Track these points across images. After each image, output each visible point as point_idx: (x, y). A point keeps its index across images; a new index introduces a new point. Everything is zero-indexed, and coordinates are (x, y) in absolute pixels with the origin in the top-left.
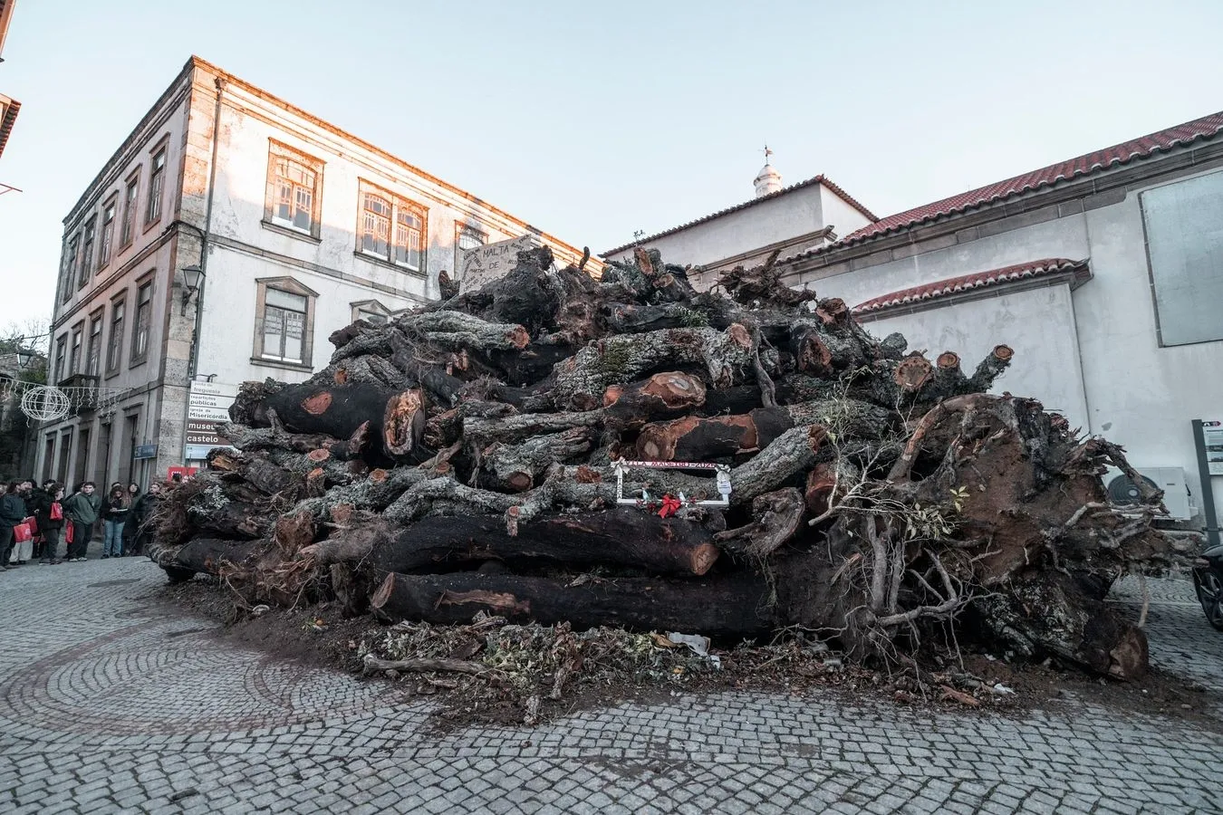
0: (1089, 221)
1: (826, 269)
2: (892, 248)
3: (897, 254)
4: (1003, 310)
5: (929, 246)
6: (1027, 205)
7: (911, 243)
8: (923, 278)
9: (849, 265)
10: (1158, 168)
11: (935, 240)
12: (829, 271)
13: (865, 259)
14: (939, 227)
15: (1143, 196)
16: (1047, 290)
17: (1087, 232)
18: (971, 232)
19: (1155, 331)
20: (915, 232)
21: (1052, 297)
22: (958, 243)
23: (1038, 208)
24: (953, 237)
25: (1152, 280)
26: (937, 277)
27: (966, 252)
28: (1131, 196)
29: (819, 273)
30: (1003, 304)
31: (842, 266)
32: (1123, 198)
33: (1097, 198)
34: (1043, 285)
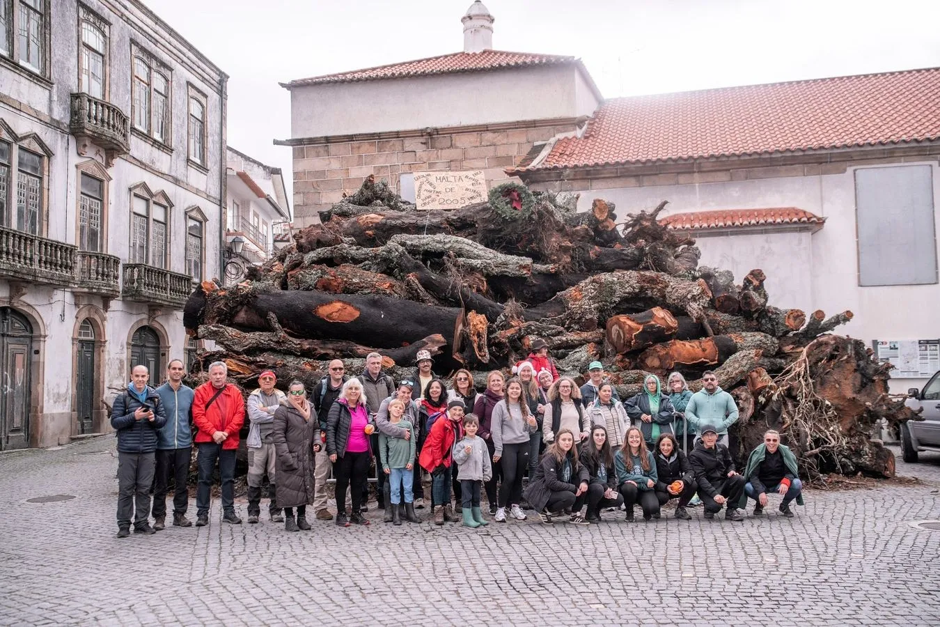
0: (823, 183)
1: (617, 180)
2: (678, 173)
3: (682, 179)
4: (767, 246)
5: (710, 177)
6: (784, 160)
7: (695, 172)
8: (703, 204)
9: (638, 181)
10: (866, 155)
11: (713, 174)
12: (619, 182)
13: (653, 177)
14: (719, 164)
15: (857, 172)
16: (796, 235)
17: (821, 192)
18: (742, 173)
19: (857, 274)
20: (700, 163)
21: (800, 240)
22: (731, 180)
23: (792, 165)
24: (728, 173)
25: (857, 237)
26: (713, 206)
27: (737, 189)
28: (850, 170)
29: (611, 183)
30: (767, 241)
31: (633, 180)
32: (844, 171)
33: (829, 166)
34: (795, 230)
